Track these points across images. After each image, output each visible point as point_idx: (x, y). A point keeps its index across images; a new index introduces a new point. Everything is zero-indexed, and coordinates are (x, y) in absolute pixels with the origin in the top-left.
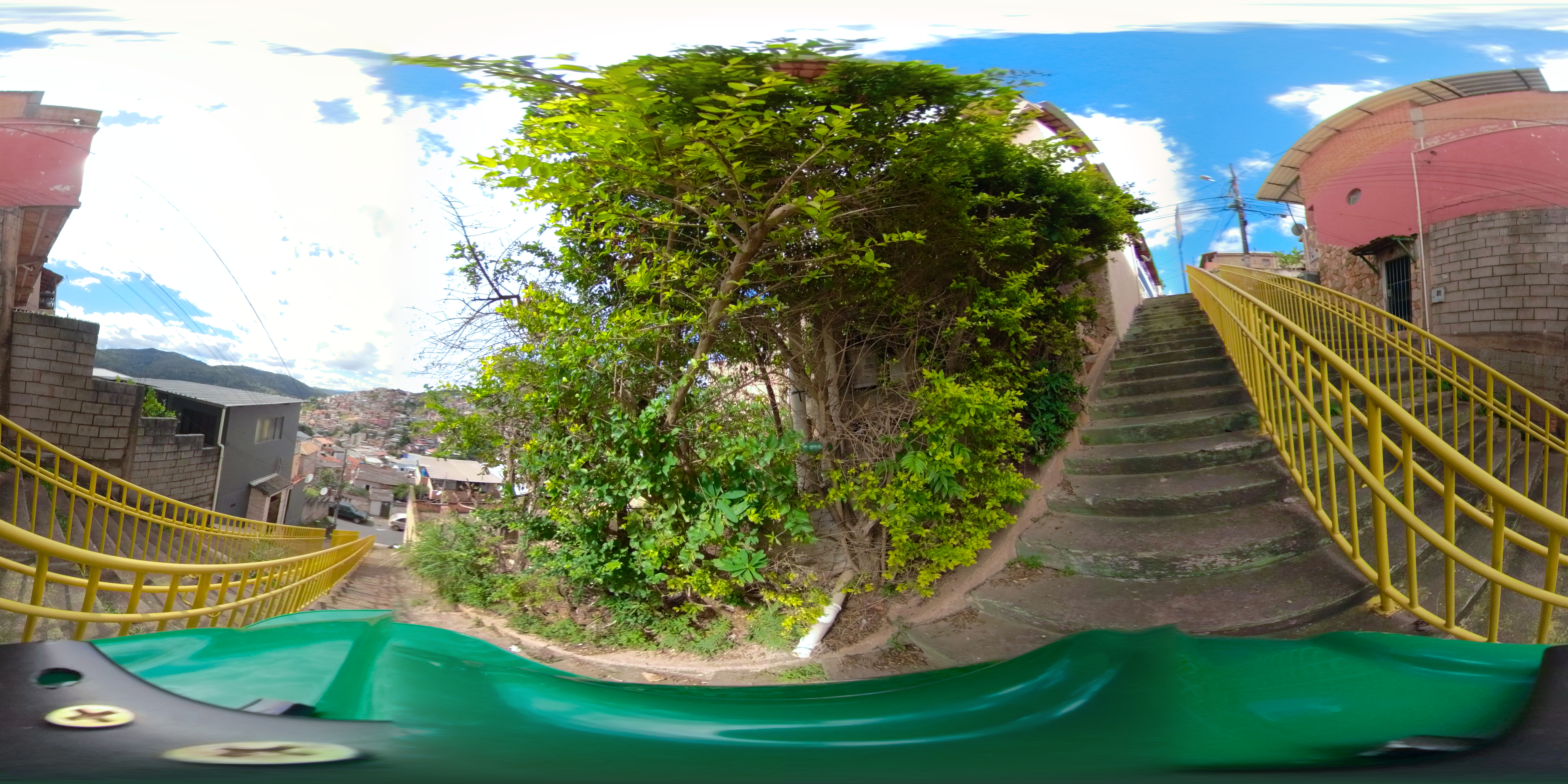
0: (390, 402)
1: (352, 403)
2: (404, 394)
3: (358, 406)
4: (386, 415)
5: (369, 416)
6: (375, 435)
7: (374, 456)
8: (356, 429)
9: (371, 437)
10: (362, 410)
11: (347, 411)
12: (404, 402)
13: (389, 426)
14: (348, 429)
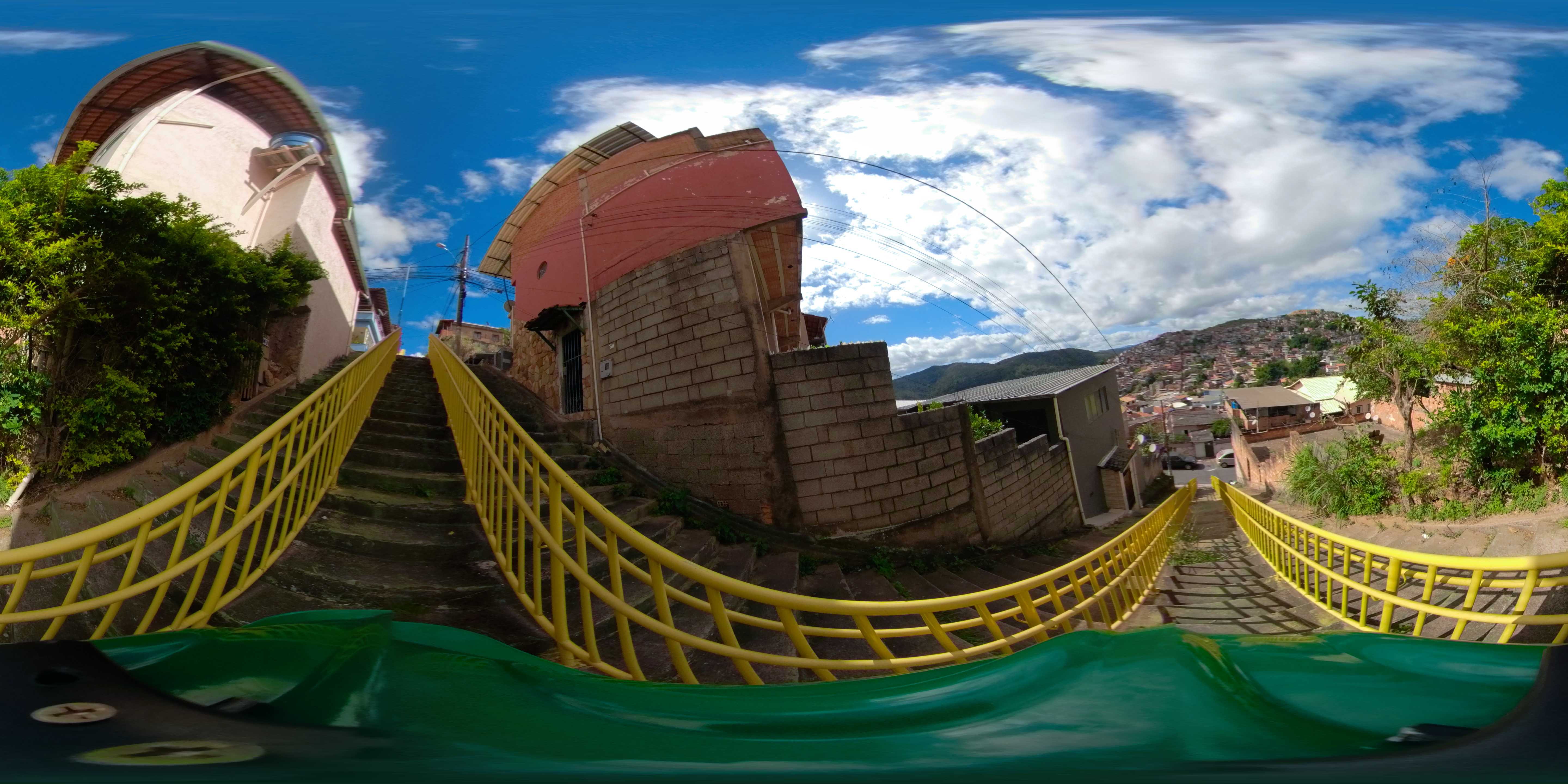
0: (1178, 345)
1: (1141, 355)
2: (1188, 333)
3: (1148, 357)
4: (1177, 359)
5: (1161, 363)
6: (1171, 380)
7: (1177, 400)
8: (1152, 379)
9: (1168, 383)
10: (1153, 359)
11: (1139, 365)
12: (1191, 341)
13: (1183, 368)
14: (1144, 381)
